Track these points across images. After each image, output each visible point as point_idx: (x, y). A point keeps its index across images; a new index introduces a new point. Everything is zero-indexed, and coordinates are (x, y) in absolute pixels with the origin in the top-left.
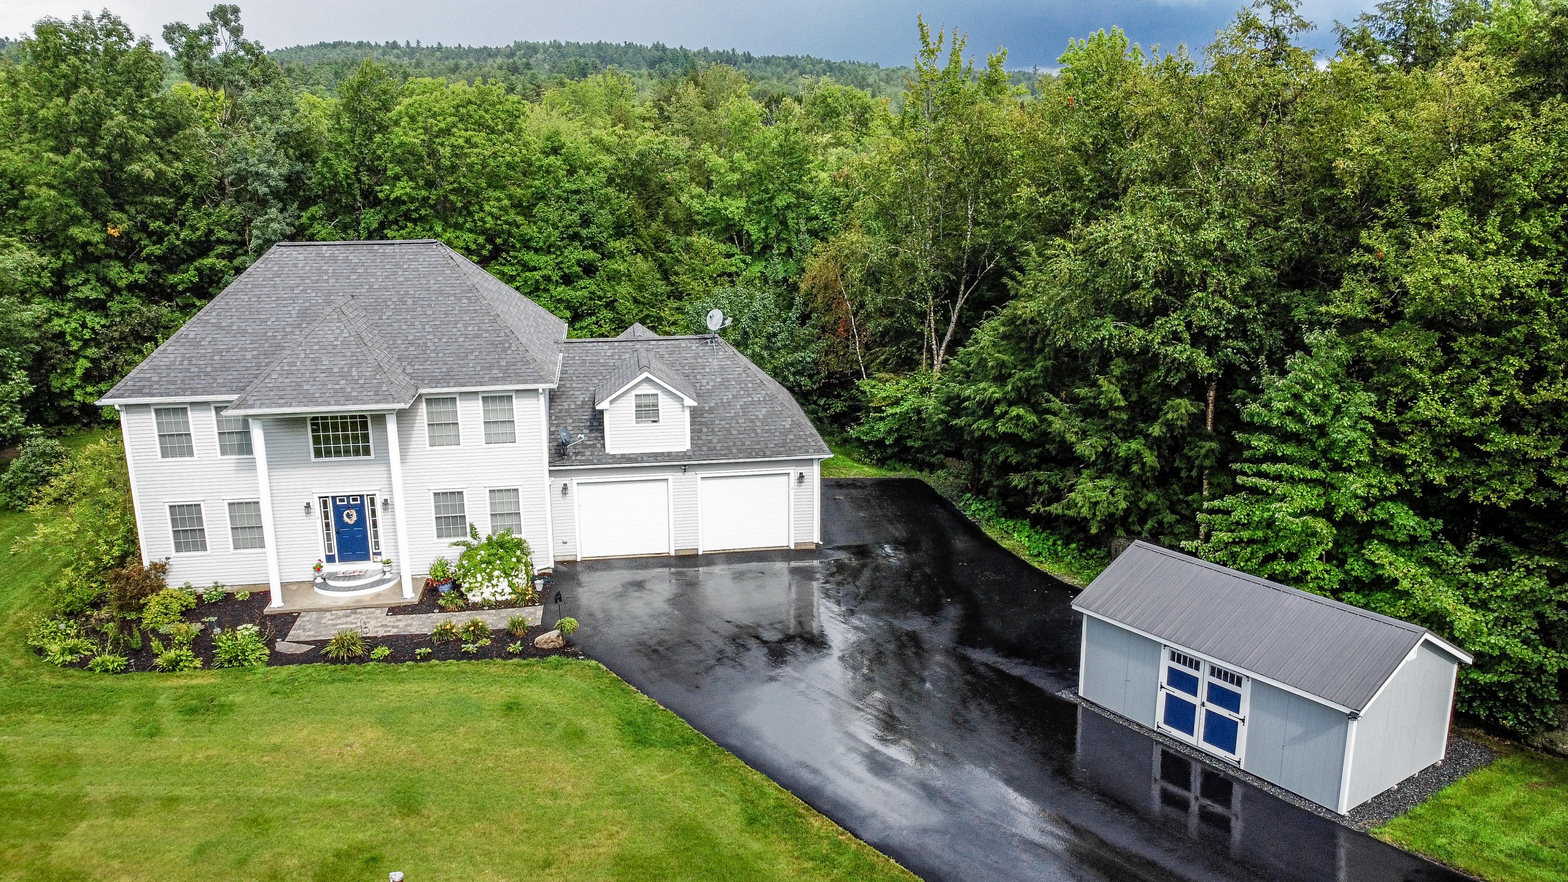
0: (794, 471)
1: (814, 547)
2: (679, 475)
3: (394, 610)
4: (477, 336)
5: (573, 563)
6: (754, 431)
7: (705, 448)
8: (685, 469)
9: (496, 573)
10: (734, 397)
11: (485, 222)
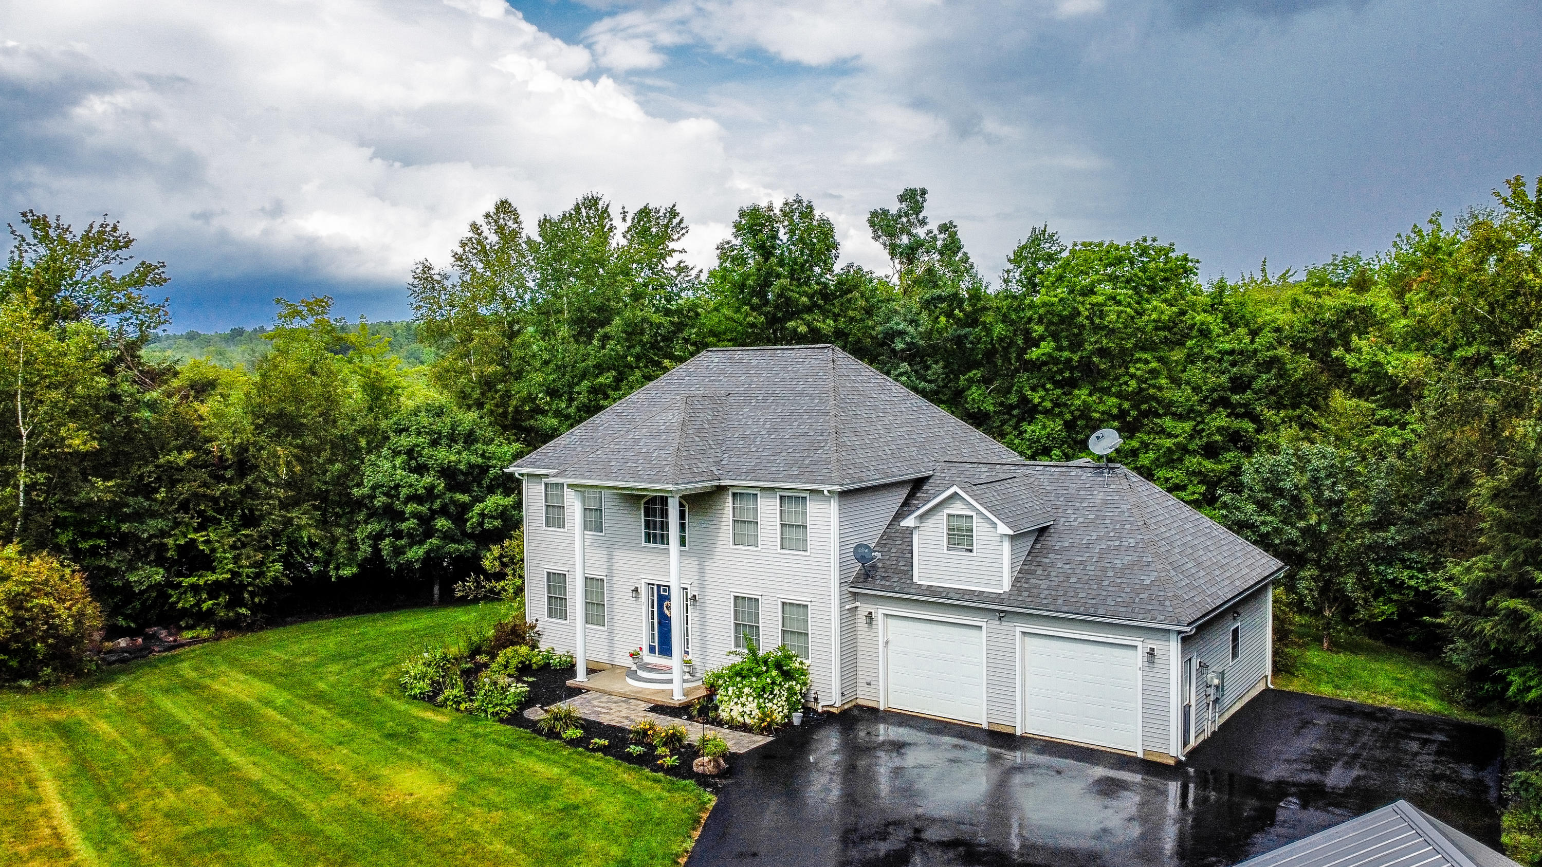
0: (1142, 645)
1: (1172, 762)
2: (995, 623)
3: (658, 709)
4: (804, 434)
5: (875, 711)
6: (1099, 582)
7: (1026, 594)
8: (1002, 616)
9: (746, 690)
10: (1099, 539)
11: (1128, 386)
